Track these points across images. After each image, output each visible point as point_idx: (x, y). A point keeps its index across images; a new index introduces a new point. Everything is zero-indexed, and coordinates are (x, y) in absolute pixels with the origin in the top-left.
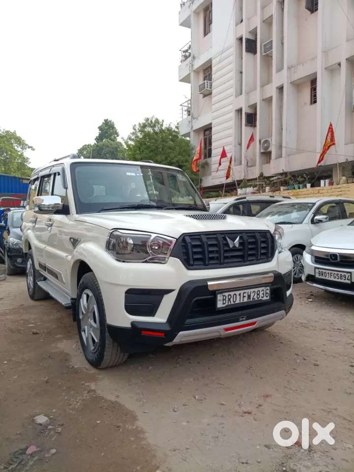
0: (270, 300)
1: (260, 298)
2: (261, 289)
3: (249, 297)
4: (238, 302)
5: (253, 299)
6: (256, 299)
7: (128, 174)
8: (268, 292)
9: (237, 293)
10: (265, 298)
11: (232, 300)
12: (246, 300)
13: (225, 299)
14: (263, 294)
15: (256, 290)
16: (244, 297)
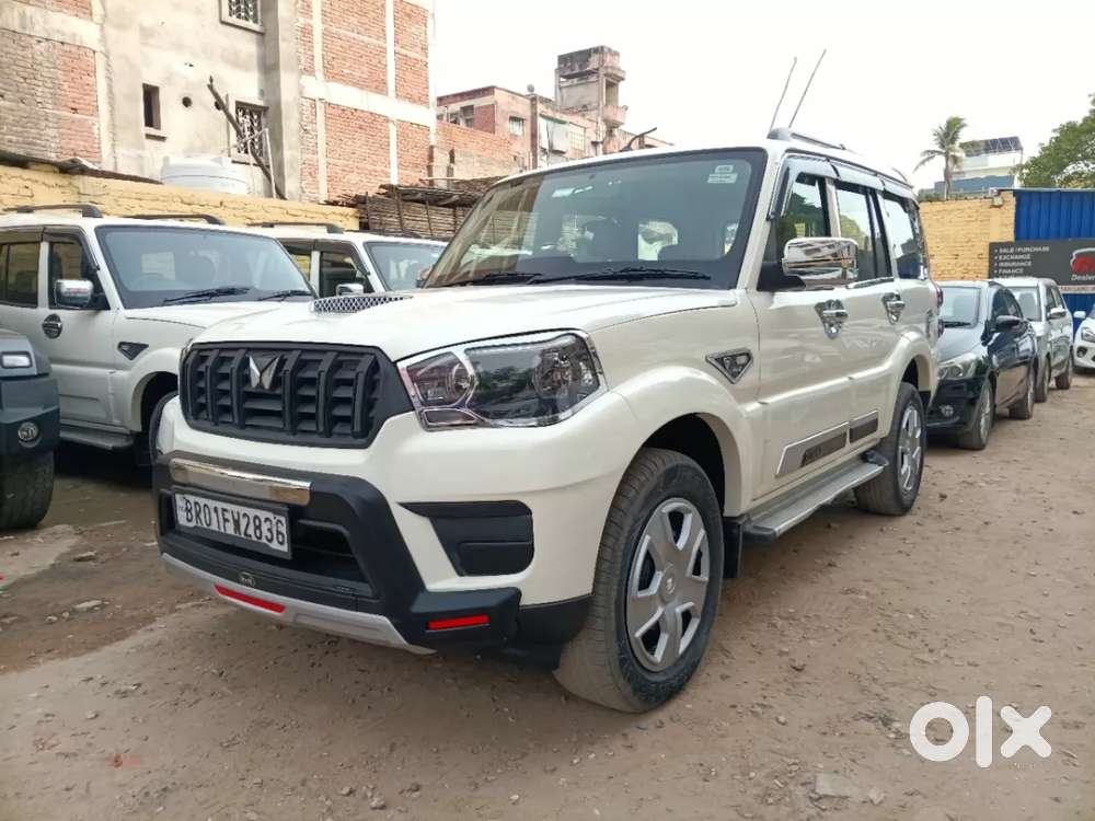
0: (289, 557)
1: (264, 540)
2: (263, 515)
3: (237, 524)
4: (214, 527)
5: (245, 534)
6: (254, 539)
7: (558, 193)
8: (283, 529)
9: (212, 504)
10: (275, 545)
11: (202, 516)
12: (230, 530)
13: (190, 511)
14: (270, 530)
15: (252, 512)
16: (226, 520)
